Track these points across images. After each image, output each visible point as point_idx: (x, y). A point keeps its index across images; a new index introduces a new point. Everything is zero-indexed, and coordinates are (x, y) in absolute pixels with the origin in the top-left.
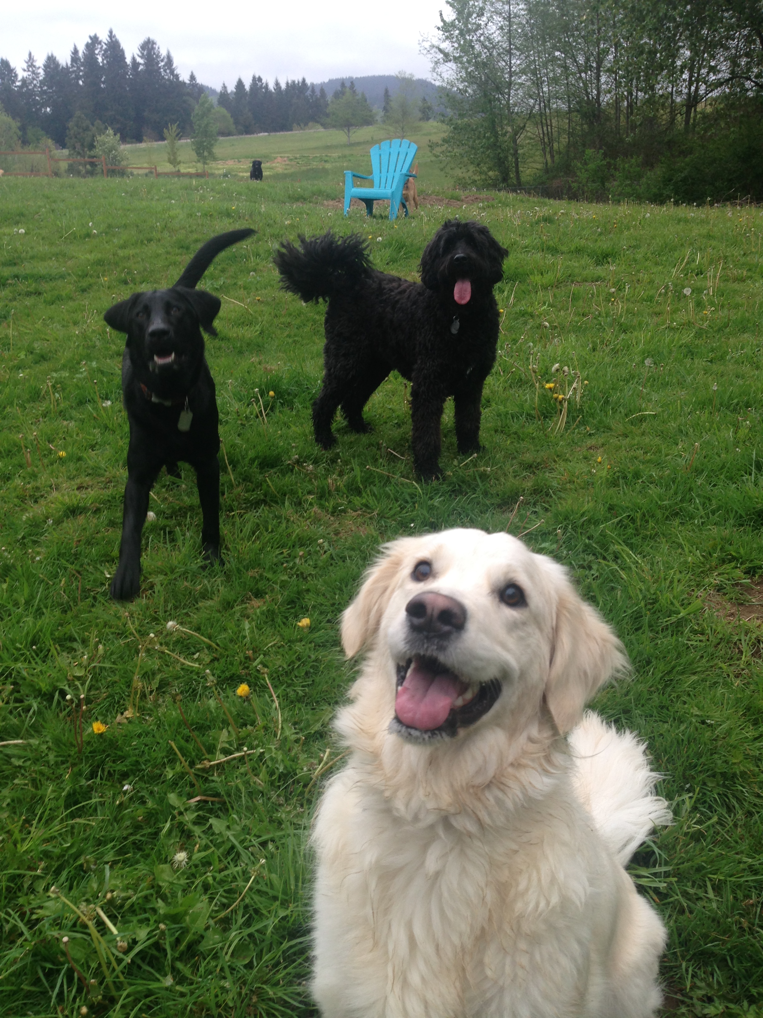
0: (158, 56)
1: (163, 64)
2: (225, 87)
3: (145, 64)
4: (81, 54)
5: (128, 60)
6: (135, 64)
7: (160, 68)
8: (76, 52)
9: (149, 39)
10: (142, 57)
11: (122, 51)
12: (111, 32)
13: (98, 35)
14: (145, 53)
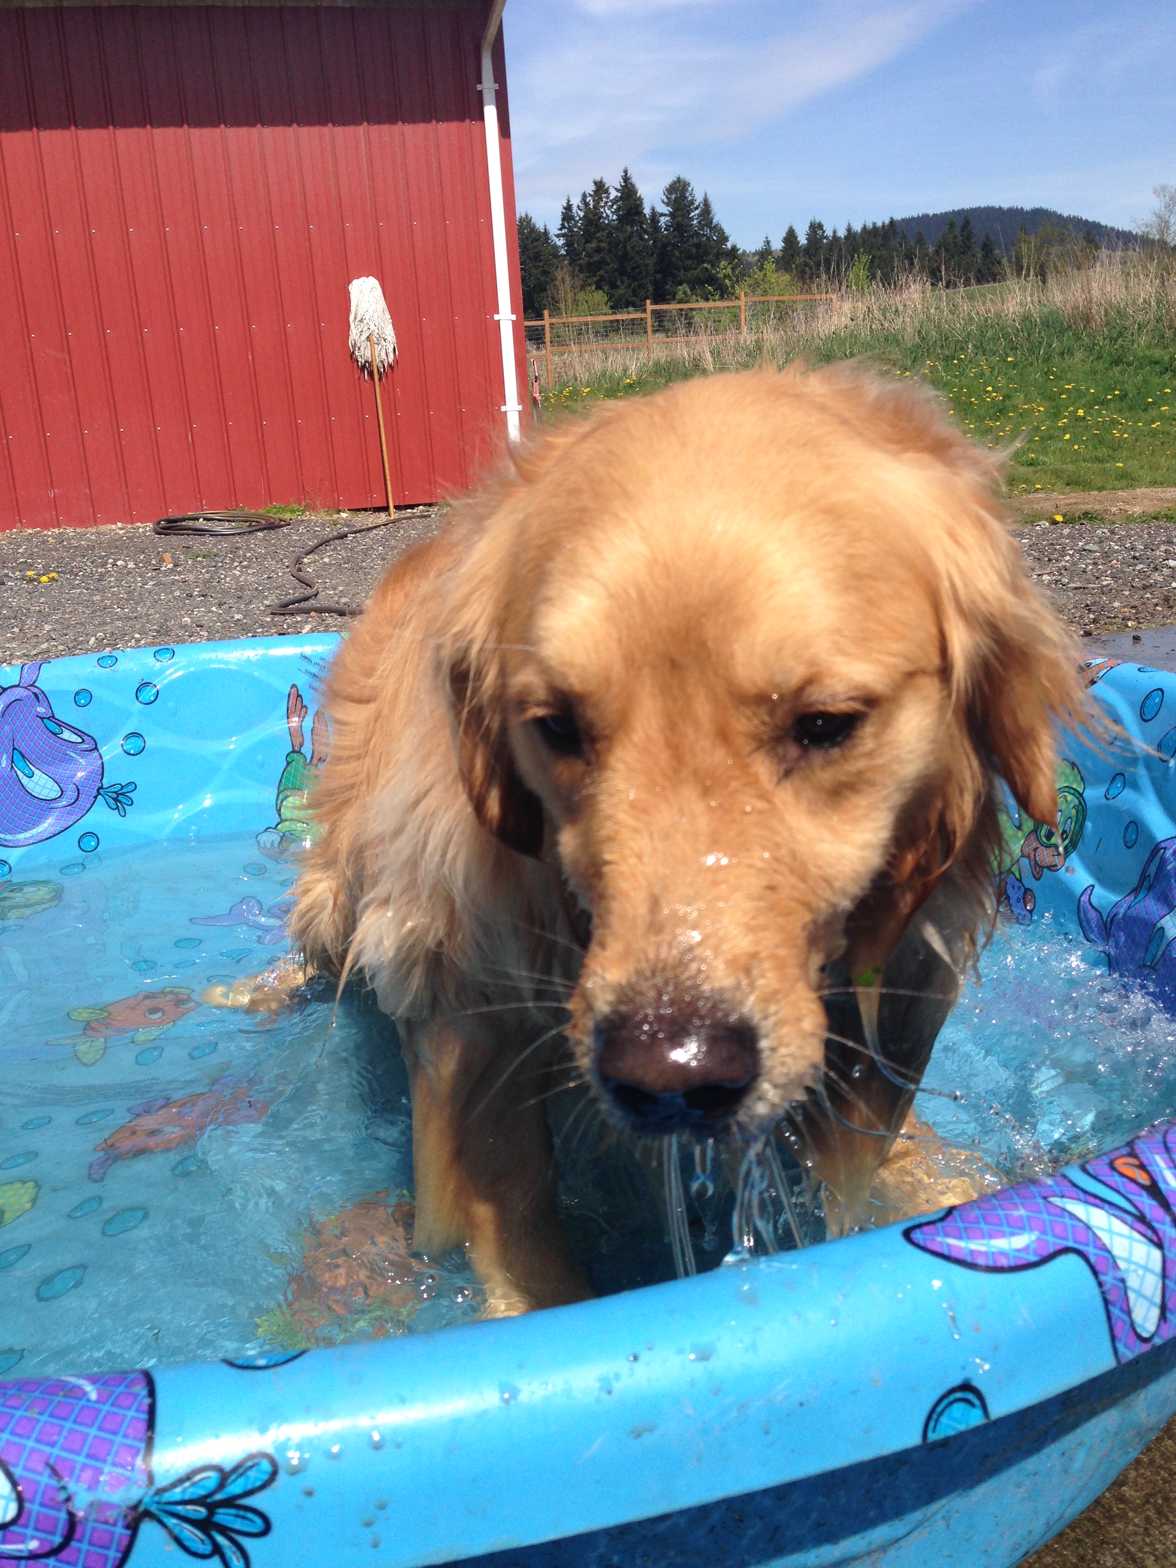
0: (692, 202)
1: (697, 212)
2: (768, 242)
3: (672, 215)
4: (575, 209)
5: (647, 211)
6: (655, 215)
7: (692, 219)
8: (568, 208)
9: (679, 178)
10: (668, 204)
11: (640, 199)
12: (626, 172)
13: (604, 180)
14: (673, 196)
